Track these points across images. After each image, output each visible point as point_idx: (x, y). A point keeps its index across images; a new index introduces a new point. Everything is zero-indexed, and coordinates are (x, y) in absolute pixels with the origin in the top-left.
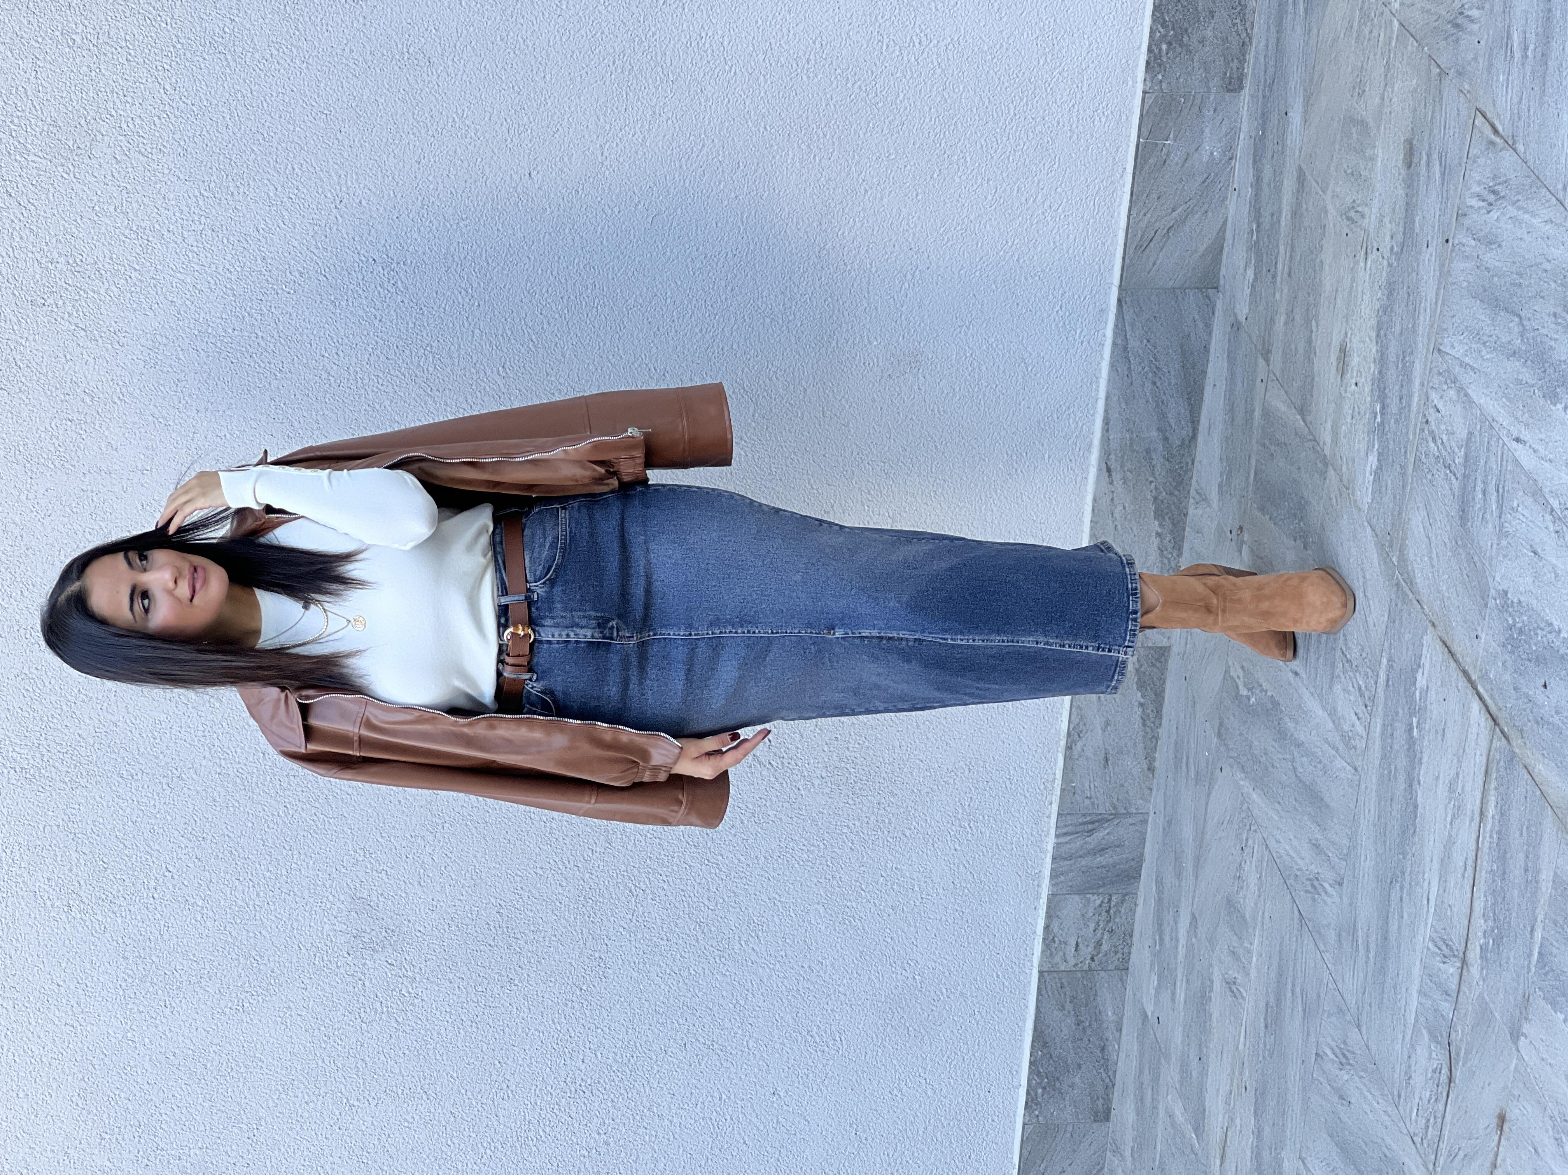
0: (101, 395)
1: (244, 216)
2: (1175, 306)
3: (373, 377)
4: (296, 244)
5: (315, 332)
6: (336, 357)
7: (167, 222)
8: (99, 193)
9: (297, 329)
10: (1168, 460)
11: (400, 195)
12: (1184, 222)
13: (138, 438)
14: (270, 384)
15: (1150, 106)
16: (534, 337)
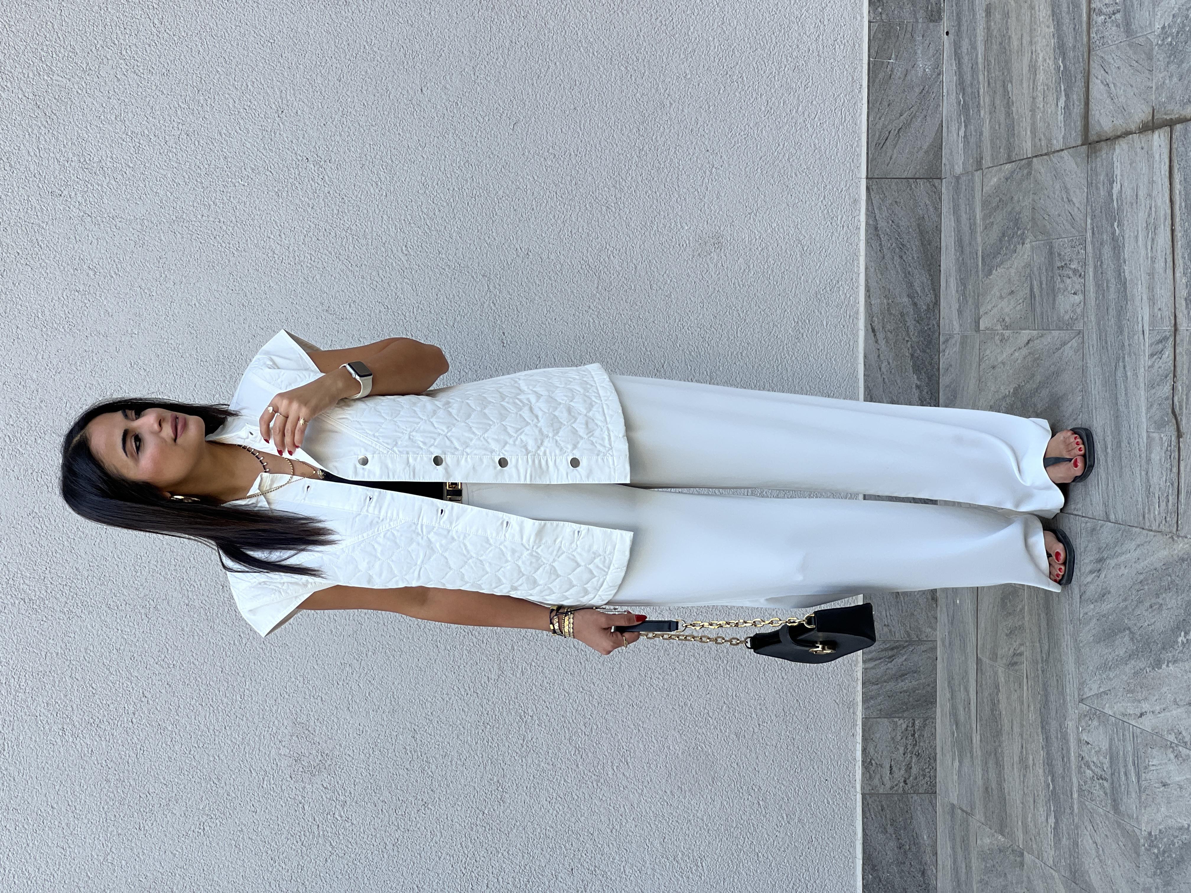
0: (102, 271)
1: (211, 123)
2: (910, 192)
3: (307, 255)
4: (249, 145)
5: (263, 218)
6: (279, 238)
7: (153, 128)
8: (104, 105)
9: (249, 215)
10: (918, 322)
11: (326, 107)
12: (909, 124)
13: (128, 306)
14: (229, 261)
15: (875, 33)
16: (428, 221)
